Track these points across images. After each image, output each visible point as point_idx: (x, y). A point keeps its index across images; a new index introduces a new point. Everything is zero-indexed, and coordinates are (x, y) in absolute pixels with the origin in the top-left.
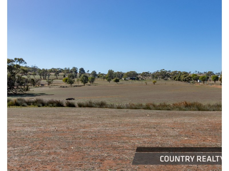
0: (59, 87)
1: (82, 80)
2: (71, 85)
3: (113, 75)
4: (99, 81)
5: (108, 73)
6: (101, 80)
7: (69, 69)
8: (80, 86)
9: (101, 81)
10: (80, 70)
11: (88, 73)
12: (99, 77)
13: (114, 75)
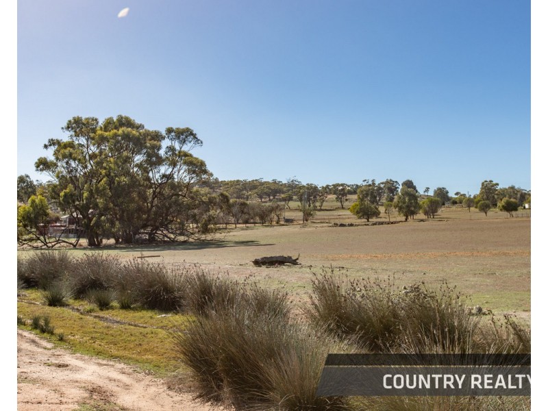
0: (331, 225)
1: (400, 205)
2: (368, 221)
3: (496, 196)
4: (455, 211)
5: (482, 189)
6: (459, 209)
7: (374, 184)
8: (392, 223)
9: (460, 211)
10: (402, 185)
11: (426, 194)
12: (454, 203)
13: (497, 194)
